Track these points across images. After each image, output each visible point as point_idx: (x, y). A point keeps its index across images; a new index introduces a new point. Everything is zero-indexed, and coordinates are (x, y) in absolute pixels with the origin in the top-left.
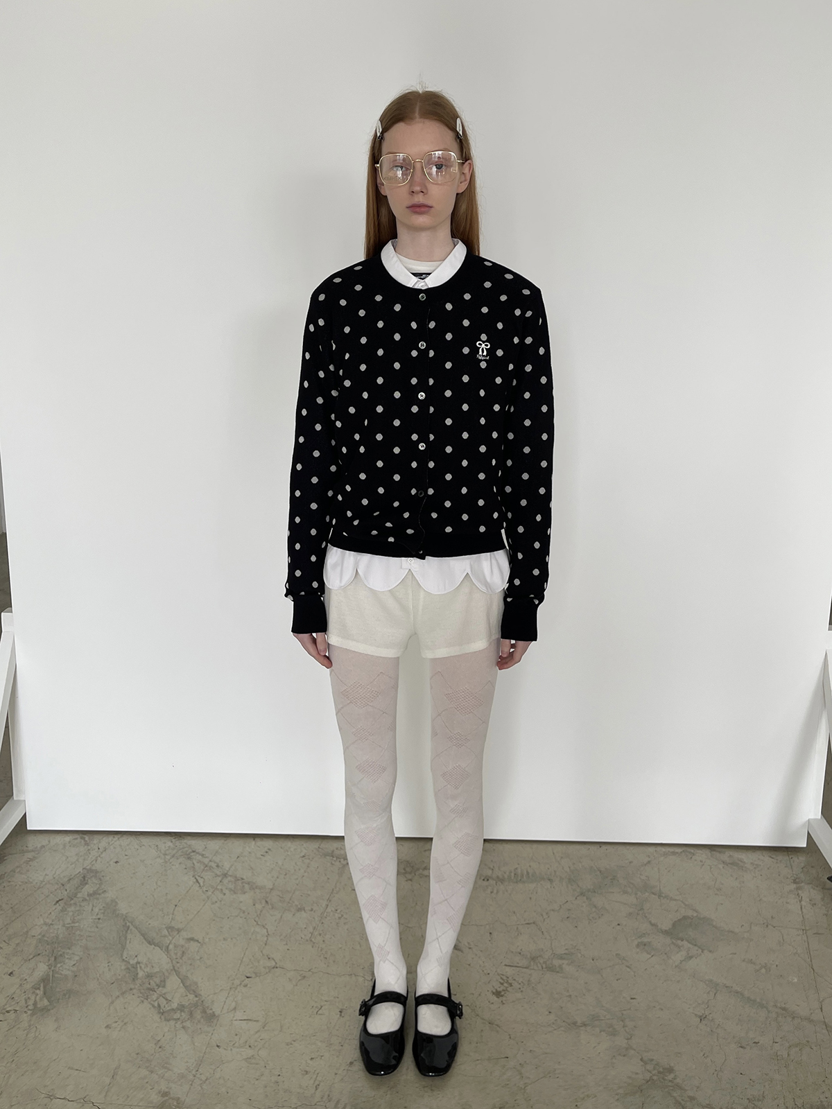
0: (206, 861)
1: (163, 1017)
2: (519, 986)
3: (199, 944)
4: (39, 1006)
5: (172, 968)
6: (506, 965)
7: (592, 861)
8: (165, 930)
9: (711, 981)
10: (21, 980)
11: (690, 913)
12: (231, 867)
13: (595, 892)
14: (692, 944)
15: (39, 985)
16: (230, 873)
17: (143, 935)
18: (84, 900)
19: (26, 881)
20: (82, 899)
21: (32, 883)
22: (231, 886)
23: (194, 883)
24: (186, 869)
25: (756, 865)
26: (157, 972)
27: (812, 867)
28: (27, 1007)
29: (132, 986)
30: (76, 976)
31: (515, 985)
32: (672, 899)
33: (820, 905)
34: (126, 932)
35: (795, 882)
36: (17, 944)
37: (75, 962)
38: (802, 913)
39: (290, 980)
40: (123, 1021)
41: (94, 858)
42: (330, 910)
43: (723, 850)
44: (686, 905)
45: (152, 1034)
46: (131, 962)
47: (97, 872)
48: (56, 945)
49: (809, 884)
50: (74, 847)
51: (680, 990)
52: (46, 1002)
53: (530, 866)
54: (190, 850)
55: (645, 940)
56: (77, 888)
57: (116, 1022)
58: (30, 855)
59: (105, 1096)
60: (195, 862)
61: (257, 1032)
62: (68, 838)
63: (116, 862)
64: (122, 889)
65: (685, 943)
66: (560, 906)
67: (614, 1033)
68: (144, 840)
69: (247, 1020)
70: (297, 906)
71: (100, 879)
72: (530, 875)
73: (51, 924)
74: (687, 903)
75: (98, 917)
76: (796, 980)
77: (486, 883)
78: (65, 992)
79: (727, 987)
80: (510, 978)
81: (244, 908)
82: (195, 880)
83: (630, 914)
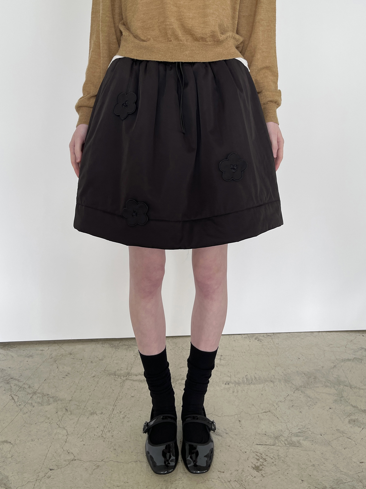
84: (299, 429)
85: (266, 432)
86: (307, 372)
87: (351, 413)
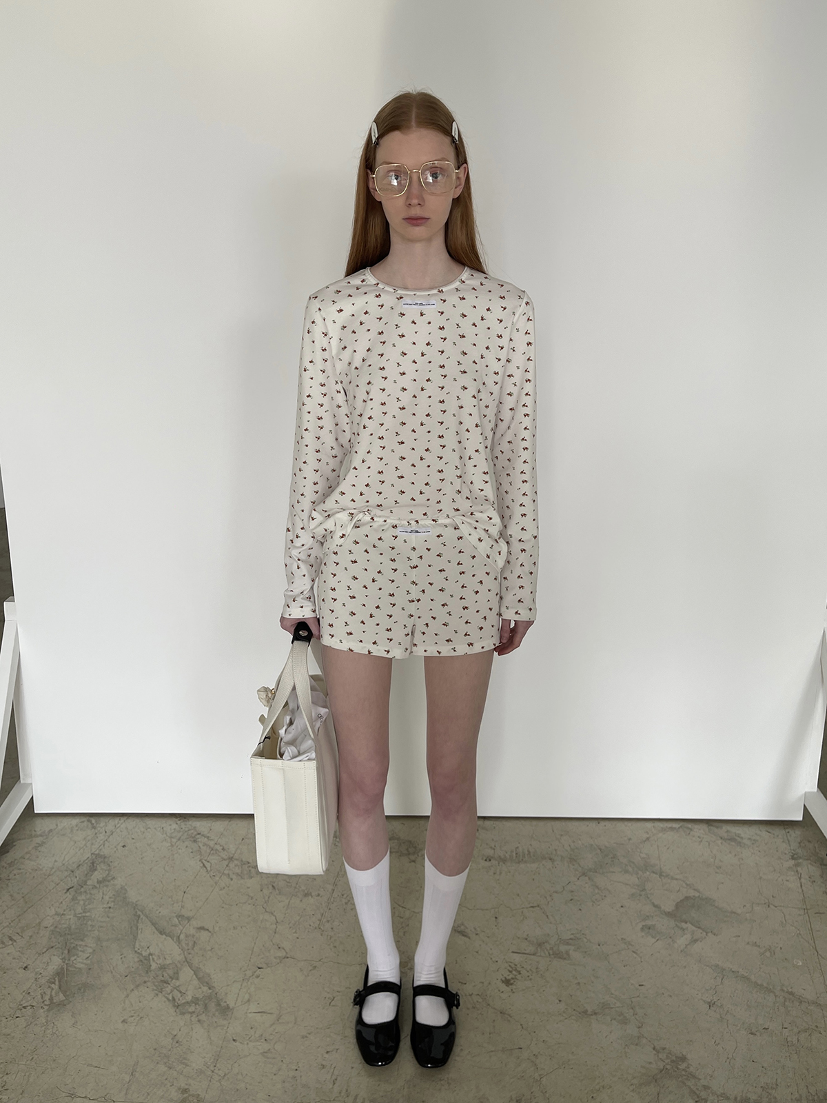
0: (212, 844)
1: (177, 1010)
2: (528, 974)
3: (210, 934)
4: (55, 1001)
5: (184, 959)
6: (513, 952)
7: (592, 838)
8: (176, 919)
9: (717, 966)
10: (36, 973)
11: (692, 893)
12: (236, 850)
13: (596, 872)
14: (696, 927)
15: (54, 979)
16: (236, 856)
17: (154, 924)
18: (95, 887)
19: (36, 868)
20: (91, 887)
21: (41, 870)
22: (238, 870)
23: (201, 867)
24: (192, 852)
25: (754, 840)
26: (170, 964)
27: (809, 842)
28: (43, 1002)
29: (146, 979)
30: (90, 969)
31: (523, 972)
32: (673, 878)
33: (819, 883)
34: (138, 922)
35: (793, 858)
36: (31, 937)
37: (89, 955)
38: (803, 891)
39: (301, 970)
40: (139, 1015)
41: (101, 842)
42: (336, 896)
43: (720, 824)
44: (687, 884)
45: (168, 1028)
46: (144, 954)
47: (105, 858)
48: (69, 937)
49: (807, 860)
50: (81, 830)
51: (687, 975)
52: (62, 997)
53: (531, 845)
54: (195, 833)
55: (649, 923)
56: (86, 875)
57: (132, 1016)
58: (39, 840)
59: (126, 1094)
60: (201, 846)
61: (271, 1025)
62: (75, 821)
63: (124, 846)
64: (130, 875)
65: (689, 925)
66: (563, 887)
67: (625, 1022)
68: (149, 822)
69: (261, 1012)
70: (304, 891)
71: (109, 866)
72: (532, 855)
73: (63, 914)
74: (688, 883)
75: (109, 905)
76: (801, 964)
77: (488, 864)
78: (80, 986)
79: (733, 972)
80: (518, 966)
81: (252, 895)
82: (202, 865)
83: (633, 895)
84: (572, 934)
85: (528, 935)
86: (605, 846)
87: (648, 916)
